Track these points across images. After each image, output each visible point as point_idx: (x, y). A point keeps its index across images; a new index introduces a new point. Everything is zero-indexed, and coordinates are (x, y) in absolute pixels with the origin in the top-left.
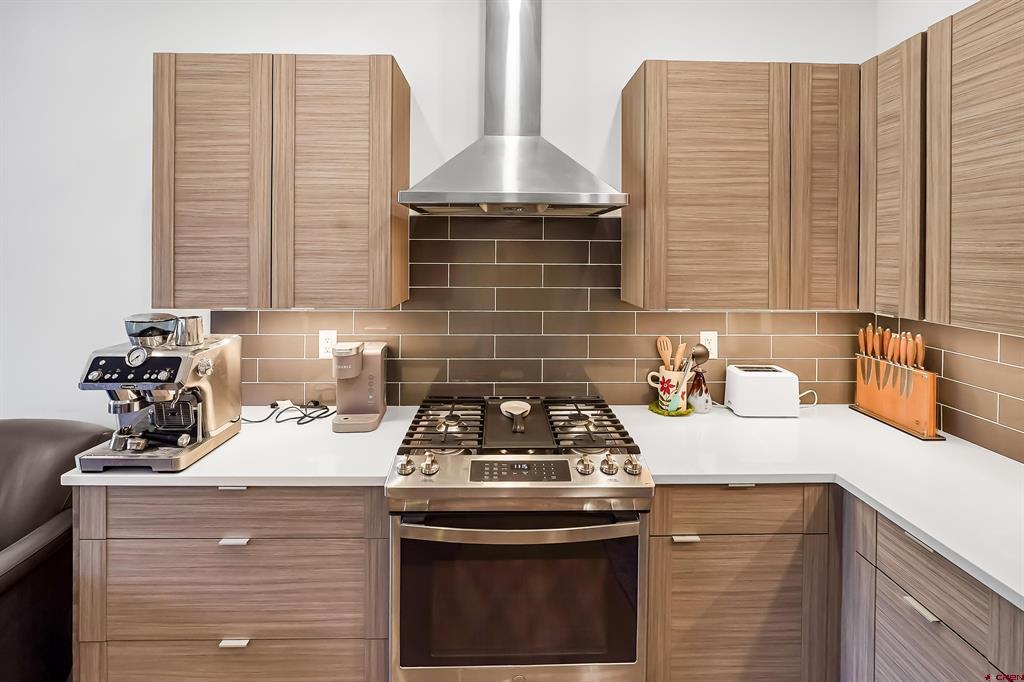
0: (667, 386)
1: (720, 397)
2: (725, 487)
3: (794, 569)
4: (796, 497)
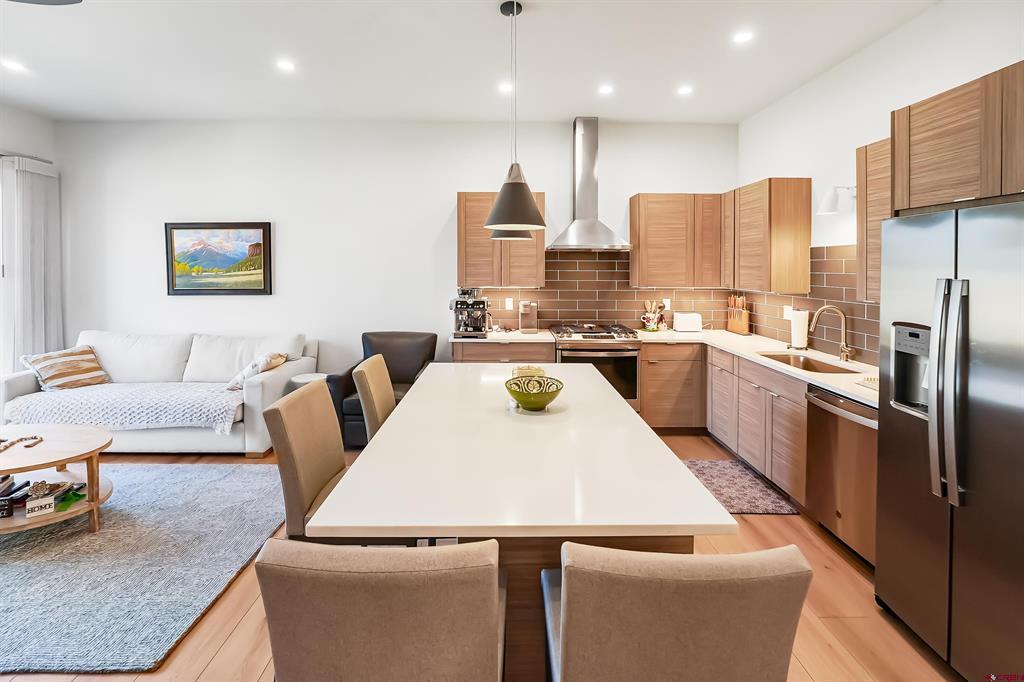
0: (648, 320)
1: (671, 326)
2: (666, 344)
3: (690, 372)
4: (690, 348)
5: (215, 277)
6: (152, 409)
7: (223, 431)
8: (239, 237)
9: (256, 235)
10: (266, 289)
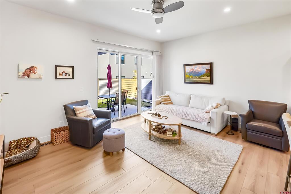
5: (196, 79)
6: (186, 114)
7: (204, 124)
8: (203, 67)
9: (208, 67)
10: (211, 83)
